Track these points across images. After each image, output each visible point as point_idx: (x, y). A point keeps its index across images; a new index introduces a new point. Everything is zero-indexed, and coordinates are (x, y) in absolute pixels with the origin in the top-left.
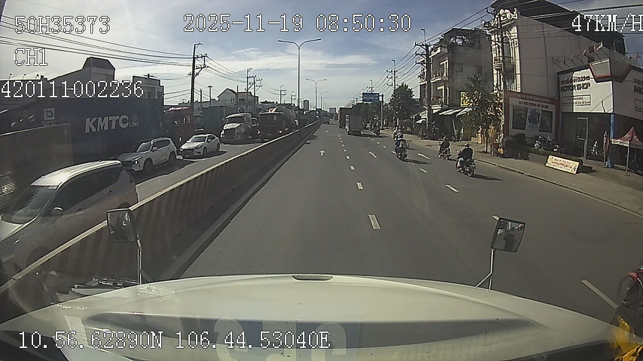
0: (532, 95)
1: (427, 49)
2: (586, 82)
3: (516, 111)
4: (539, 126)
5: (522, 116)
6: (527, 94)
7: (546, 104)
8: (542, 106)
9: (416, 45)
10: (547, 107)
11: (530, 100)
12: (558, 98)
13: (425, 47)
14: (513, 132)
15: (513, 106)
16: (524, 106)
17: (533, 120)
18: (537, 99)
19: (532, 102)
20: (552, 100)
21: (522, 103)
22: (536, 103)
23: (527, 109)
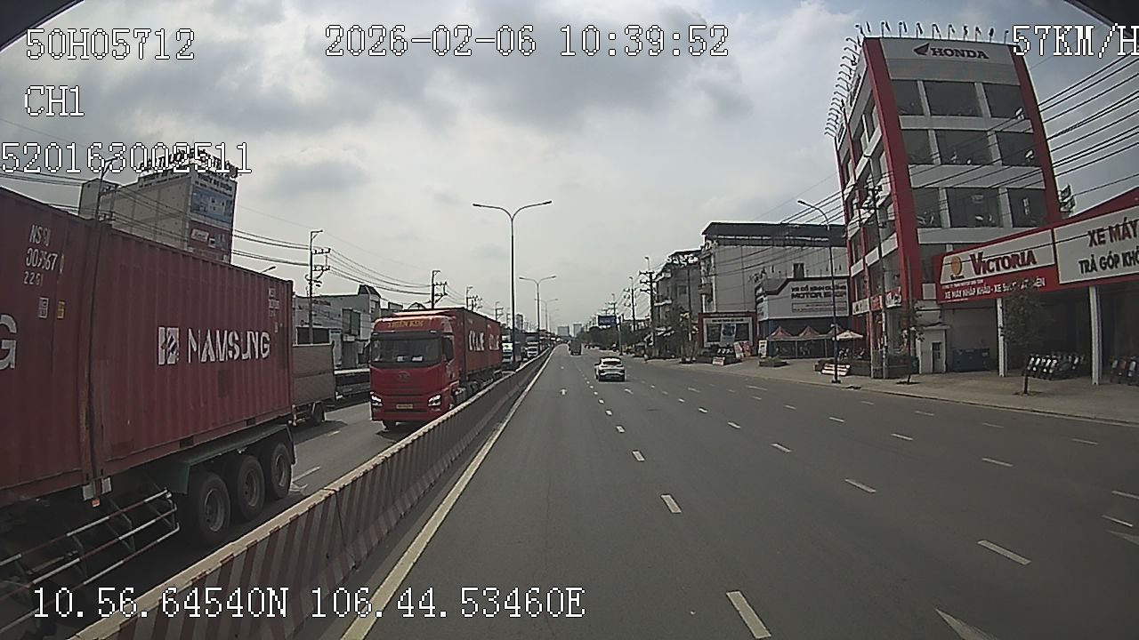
0: (726, 313)
1: (651, 277)
3: (710, 329)
4: (735, 338)
5: (717, 331)
6: (722, 313)
7: (741, 318)
8: (737, 321)
9: (641, 273)
11: (725, 317)
12: (755, 311)
13: (648, 275)
14: (707, 345)
15: (707, 324)
16: (719, 322)
17: (727, 333)
18: (731, 315)
20: (747, 314)
21: (715, 321)
22: (730, 318)
23: (721, 324)
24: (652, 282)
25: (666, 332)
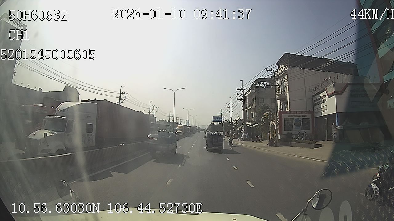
0: (296, 111)
1: (243, 92)
2: (325, 98)
3: (287, 121)
4: (301, 127)
5: (290, 123)
6: (293, 111)
7: (305, 115)
8: (303, 116)
9: (237, 90)
10: (306, 116)
11: (295, 114)
12: (313, 110)
13: (242, 90)
14: (285, 133)
15: (285, 119)
16: (291, 117)
17: (297, 125)
18: (299, 113)
19: (296, 115)
20: (309, 112)
21: (290, 116)
22: (299, 115)
23: (293, 119)
24: (244, 95)
25: (252, 125)
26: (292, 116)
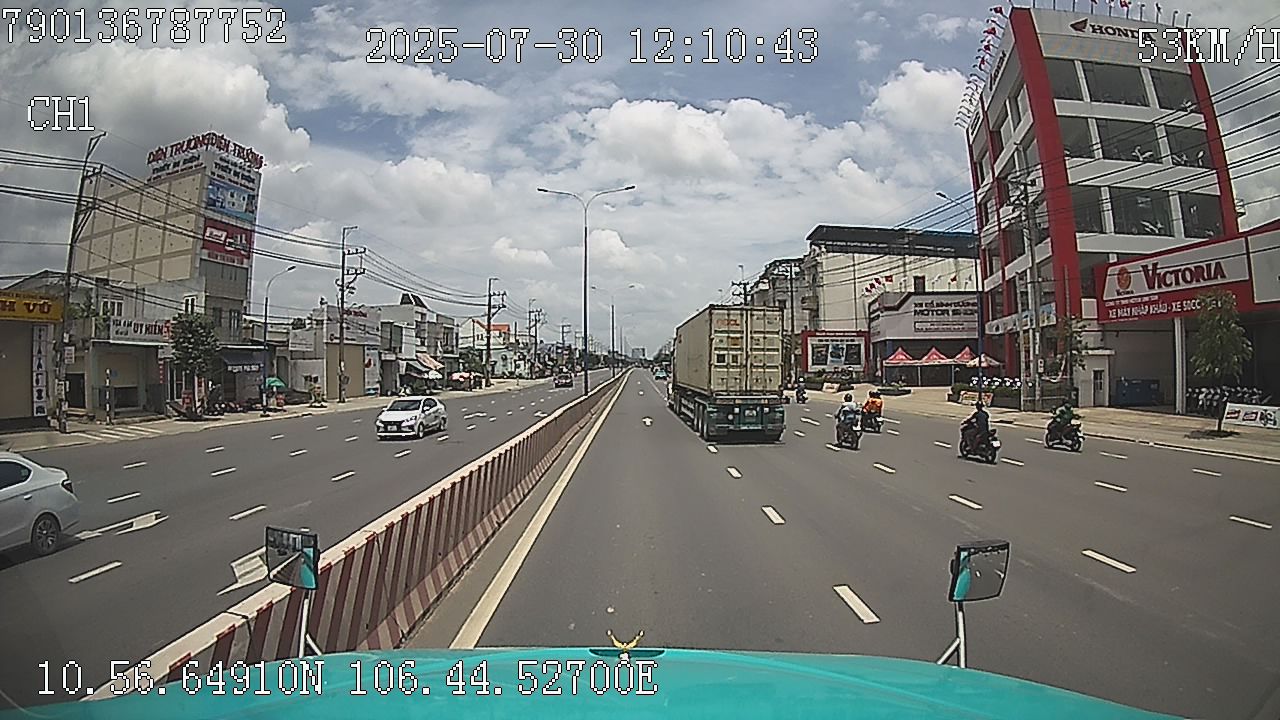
0: (834, 332)
1: (745, 289)
3: (816, 350)
4: (844, 360)
5: (823, 353)
6: (829, 332)
7: (852, 339)
8: (848, 341)
9: (733, 284)
11: (832, 336)
13: (742, 286)
14: (812, 369)
15: (812, 344)
16: (825, 343)
17: (836, 355)
18: (841, 334)
19: (834, 338)
20: (860, 334)
21: (821, 341)
22: (839, 338)
23: (828, 345)
24: (746, 295)
26: (827, 341)
